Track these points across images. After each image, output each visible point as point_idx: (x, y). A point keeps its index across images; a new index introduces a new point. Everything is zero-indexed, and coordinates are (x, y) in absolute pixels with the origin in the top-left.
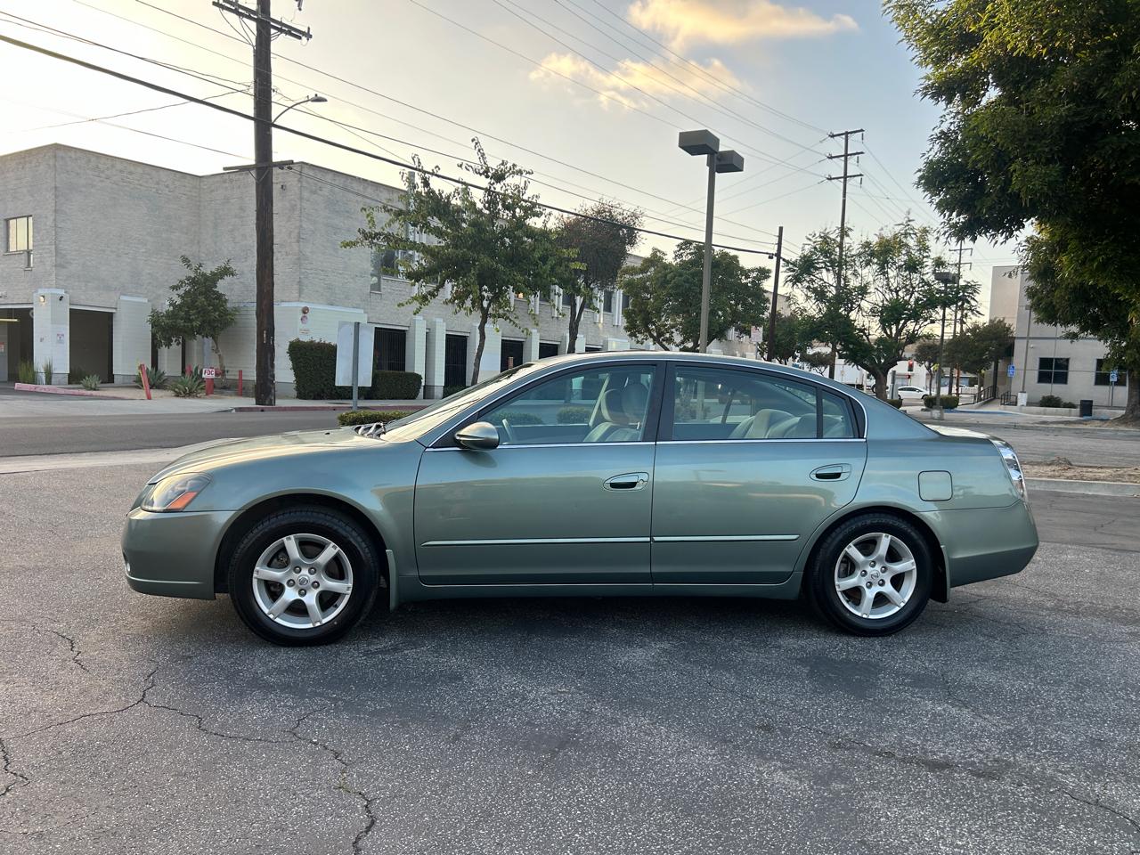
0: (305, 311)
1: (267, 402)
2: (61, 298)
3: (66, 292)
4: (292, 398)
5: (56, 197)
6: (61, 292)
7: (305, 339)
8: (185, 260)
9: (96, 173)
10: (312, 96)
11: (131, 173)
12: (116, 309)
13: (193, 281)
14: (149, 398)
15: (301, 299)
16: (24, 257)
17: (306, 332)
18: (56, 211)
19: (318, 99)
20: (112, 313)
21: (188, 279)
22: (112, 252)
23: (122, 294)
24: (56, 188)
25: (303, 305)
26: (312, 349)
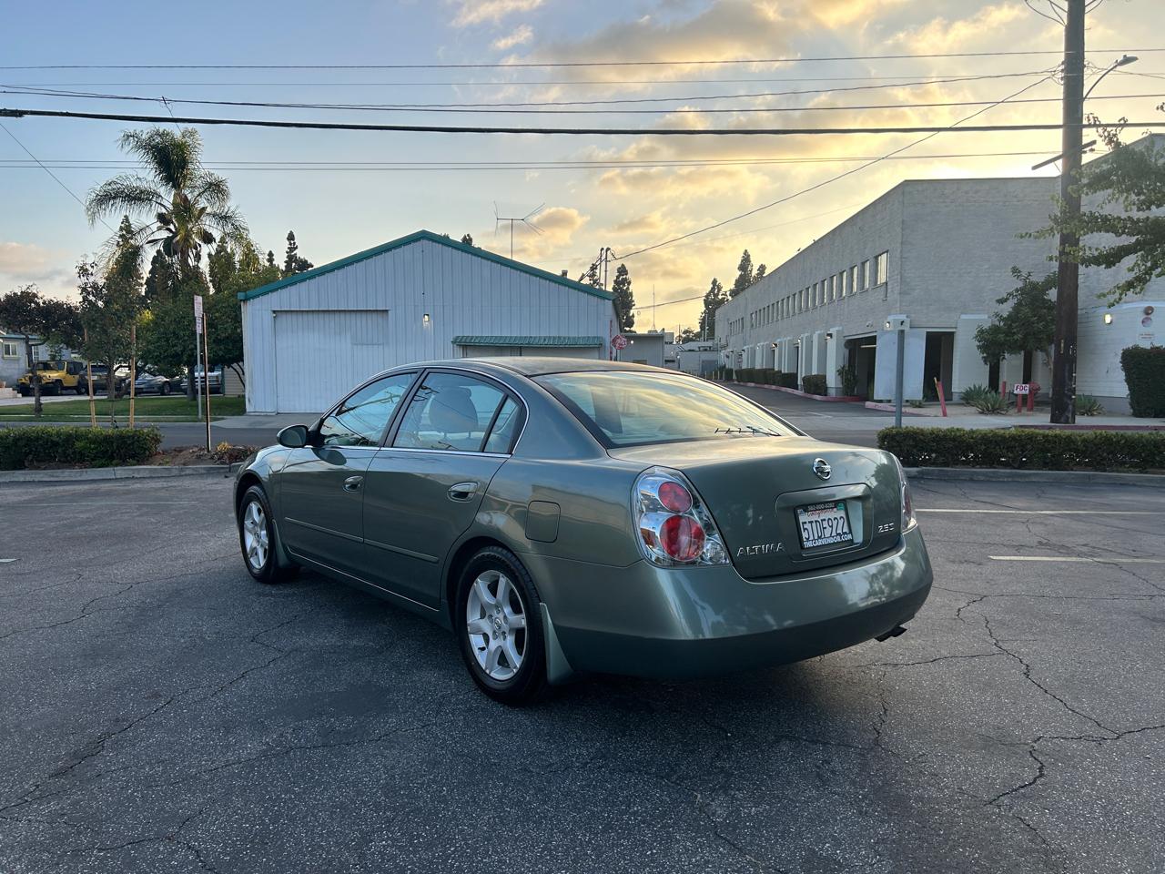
0: (1149, 311)
1: (1062, 420)
2: (902, 322)
3: (907, 317)
4: (1123, 415)
5: (903, 230)
6: (903, 317)
7: (1146, 345)
8: (1015, 271)
9: (941, 200)
10: (1120, 59)
11: (976, 192)
12: (956, 328)
13: (1022, 291)
14: (945, 415)
15: (1146, 298)
16: (883, 288)
17: (1149, 336)
18: (902, 243)
19: (1127, 60)
20: (953, 333)
21: (1017, 290)
22: (954, 273)
23: (962, 313)
24: (903, 221)
25: (1146, 305)
26: (1149, 357)
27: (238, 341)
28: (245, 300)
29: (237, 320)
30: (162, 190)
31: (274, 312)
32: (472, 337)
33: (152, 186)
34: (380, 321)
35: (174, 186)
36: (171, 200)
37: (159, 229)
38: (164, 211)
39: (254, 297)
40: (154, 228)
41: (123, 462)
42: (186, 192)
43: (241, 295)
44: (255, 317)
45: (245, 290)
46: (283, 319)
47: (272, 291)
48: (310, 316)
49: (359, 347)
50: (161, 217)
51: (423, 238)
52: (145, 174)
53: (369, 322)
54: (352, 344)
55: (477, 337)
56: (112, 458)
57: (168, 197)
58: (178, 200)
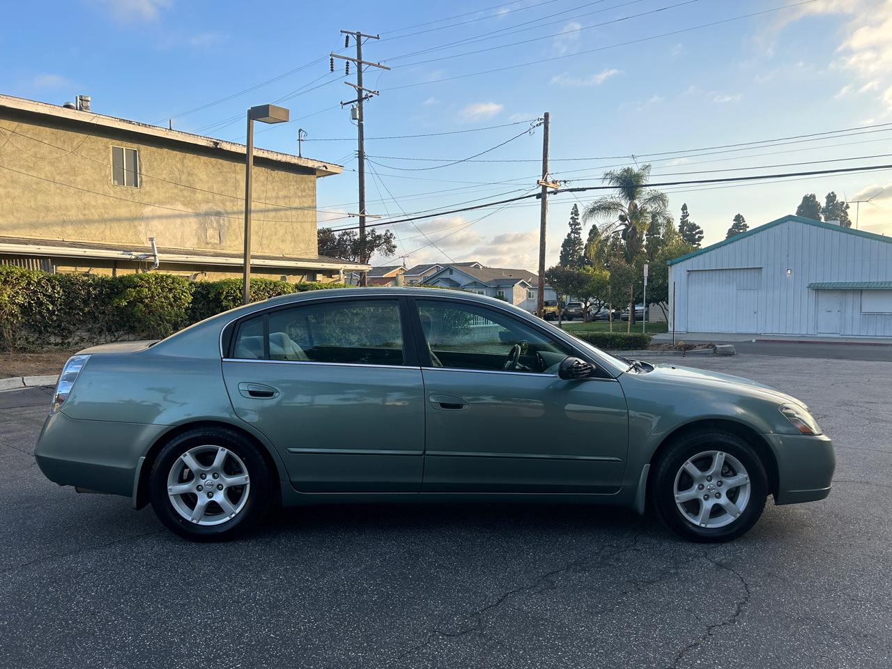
27: (665, 289)
28: (671, 265)
29: (666, 277)
30: (623, 202)
31: (688, 271)
32: (823, 283)
33: (618, 201)
34: (756, 274)
35: (630, 199)
36: (627, 207)
37: (621, 225)
38: (623, 214)
39: (676, 263)
40: (617, 224)
41: (636, 349)
42: (636, 202)
43: (669, 262)
44: (676, 275)
45: (670, 259)
46: (693, 275)
47: (687, 259)
48: (711, 273)
49: (742, 291)
50: (622, 218)
51: (789, 220)
52: (614, 195)
53: (749, 275)
54: (737, 290)
55: (826, 283)
56: (630, 347)
57: (626, 205)
58: (632, 207)
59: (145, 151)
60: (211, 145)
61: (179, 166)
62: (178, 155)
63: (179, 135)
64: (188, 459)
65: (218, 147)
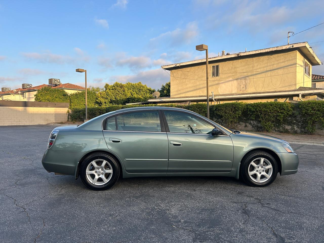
59: (220, 64)
60: (237, 56)
61: (231, 66)
62: (231, 62)
63: (225, 57)
64: (94, 163)
65: (239, 55)
